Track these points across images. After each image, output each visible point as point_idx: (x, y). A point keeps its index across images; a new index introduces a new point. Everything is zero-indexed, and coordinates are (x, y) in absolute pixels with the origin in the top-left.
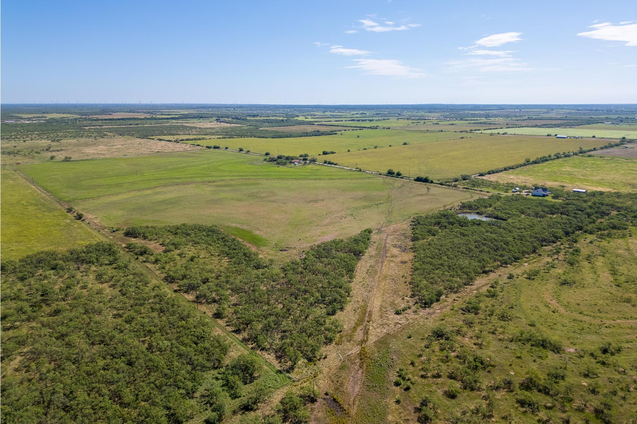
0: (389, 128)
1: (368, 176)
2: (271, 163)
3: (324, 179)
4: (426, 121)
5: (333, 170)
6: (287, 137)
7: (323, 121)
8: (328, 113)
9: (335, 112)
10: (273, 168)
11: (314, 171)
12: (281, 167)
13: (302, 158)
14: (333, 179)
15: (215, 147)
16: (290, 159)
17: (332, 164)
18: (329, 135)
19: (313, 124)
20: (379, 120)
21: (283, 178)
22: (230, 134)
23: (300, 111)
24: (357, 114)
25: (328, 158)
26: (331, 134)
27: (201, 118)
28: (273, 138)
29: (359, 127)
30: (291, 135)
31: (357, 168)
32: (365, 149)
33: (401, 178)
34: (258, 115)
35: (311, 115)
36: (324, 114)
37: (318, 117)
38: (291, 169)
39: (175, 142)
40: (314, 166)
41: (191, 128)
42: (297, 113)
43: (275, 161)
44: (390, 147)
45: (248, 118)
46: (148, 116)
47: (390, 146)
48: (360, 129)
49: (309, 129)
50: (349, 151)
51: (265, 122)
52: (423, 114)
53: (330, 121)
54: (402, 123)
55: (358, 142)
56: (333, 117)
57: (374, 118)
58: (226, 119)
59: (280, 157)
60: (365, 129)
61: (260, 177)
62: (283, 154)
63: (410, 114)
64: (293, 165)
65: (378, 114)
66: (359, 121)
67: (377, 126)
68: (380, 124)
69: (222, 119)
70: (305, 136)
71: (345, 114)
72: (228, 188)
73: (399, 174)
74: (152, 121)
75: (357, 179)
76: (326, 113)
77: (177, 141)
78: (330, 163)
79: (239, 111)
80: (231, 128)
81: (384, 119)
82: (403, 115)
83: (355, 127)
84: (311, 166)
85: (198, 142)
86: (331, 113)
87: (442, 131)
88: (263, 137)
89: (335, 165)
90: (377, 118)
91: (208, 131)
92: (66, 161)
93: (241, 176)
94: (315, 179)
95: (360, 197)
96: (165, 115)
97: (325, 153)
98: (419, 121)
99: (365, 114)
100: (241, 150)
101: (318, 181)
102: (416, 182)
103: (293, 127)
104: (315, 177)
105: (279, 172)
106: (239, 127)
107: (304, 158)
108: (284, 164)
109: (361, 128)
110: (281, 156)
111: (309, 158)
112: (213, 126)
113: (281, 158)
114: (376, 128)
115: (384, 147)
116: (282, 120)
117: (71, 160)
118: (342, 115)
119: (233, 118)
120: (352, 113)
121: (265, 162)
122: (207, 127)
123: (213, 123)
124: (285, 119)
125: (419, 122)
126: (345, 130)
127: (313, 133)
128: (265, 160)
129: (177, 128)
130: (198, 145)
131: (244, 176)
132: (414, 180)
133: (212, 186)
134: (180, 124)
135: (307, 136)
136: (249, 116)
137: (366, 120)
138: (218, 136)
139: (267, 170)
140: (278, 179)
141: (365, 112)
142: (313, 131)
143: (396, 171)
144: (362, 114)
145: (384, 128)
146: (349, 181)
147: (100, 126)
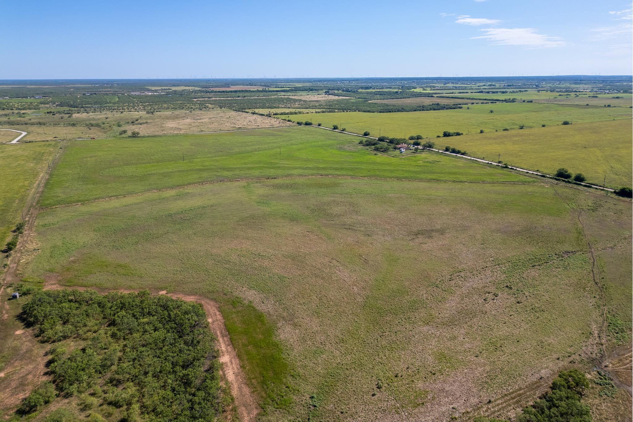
0: (531, 102)
1: (522, 178)
2: (367, 147)
3: (445, 181)
4: (578, 94)
5: (460, 163)
6: (398, 111)
7: (445, 93)
8: (450, 85)
9: (458, 84)
10: (368, 157)
11: (429, 165)
12: (380, 154)
13: (412, 141)
14: (461, 182)
15: (307, 124)
16: (394, 143)
17: (458, 152)
18: (451, 108)
19: (432, 96)
20: (513, 92)
21: (378, 176)
22: (333, 107)
23: (418, 84)
24: (484, 85)
25: (452, 142)
26: (454, 108)
27: (311, 90)
28: (380, 112)
29: (490, 100)
30: (403, 109)
31: (500, 162)
32: (506, 130)
33: (585, 186)
34: (371, 87)
35: (430, 87)
36: (445, 86)
37: (439, 88)
38: (394, 160)
39: (267, 116)
40: (429, 155)
41: (295, 101)
42: (414, 85)
43: (374, 144)
44: (543, 128)
45: (360, 90)
46: (261, 89)
47: (544, 126)
48: (492, 103)
49: (427, 101)
50: (482, 132)
51: (377, 94)
52: (568, 85)
53: (453, 93)
54: (544, 96)
55: (493, 119)
56: (456, 88)
57: (507, 90)
58: (336, 92)
59: (381, 140)
60: (498, 103)
61: (344, 172)
62: (386, 135)
63: (550, 85)
64: (397, 152)
65: (510, 85)
66: (488, 92)
67: (514, 99)
68: (518, 96)
69: (331, 92)
70: (420, 110)
71: (470, 86)
72: (289, 192)
73: (579, 179)
74: (261, 94)
75: (503, 183)
76: (447, 85)
77: (269, 116)
78: (454, 151)
79: (354, 84)
80: (338, 101)
81: (520, 91)
82: (542, 87)
83: (485, 100)
84: (424, 155)
85: (291, 117)
86: (453, 85)
87: (609, 106)
88: (369, 111)
89: (463, 154)
90: (511, 90)
91: (312, 104)
92: (133, 137)
93: (318, 168)
94: (430, 180)
95: (517, 228)
96: (279, 87)
97: (446, 135)
98: (569, 93)
99: (493, 85)
100: (335, 128)
101: (434, 185)
102: (621, 198)
103: (408, 99)
104: (430, 176)
105: (374, 163)
106: (345, 100)
107: (416, 141)
108: (385, 150)
109: (494, 101)
110: (384, 137)
111: (423, 142)
112: (319, 99)
113: (384, 141)
114: (513, 101)
115: (534, 127)
116: (397, 92)
117: (138, 136)
118: (466, 87)
119: (343, 91)
120: (478, 84)
121: (360, 147)
122: (313, 99)
123: (320, 96)
124: (400, 90)
125: (568, 95)
126: (473, 104)
127: (431, 107)
128: (361, 143)
129: (281, 100)
130: (289, 121)
131: (324, 169)
132: (615, 192)
133: (267, 186)
134: (286, 97)
135: (423, 110)
136: (362, 88)
137: (497, 92)
138: (317, 110)
139: (358, 160)
140: (370, 177)
141: (493, 84)
142: (431, 104)
143: (574, 173)
144: (491, 85)
145: (524, 101)
146: (488, 187)
147: (209, 98)
